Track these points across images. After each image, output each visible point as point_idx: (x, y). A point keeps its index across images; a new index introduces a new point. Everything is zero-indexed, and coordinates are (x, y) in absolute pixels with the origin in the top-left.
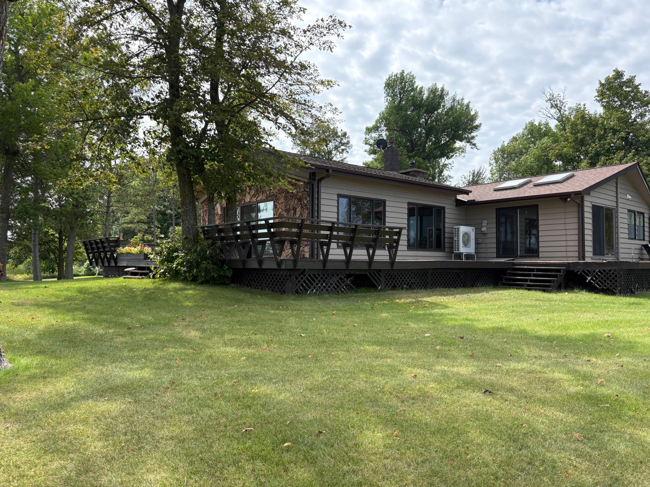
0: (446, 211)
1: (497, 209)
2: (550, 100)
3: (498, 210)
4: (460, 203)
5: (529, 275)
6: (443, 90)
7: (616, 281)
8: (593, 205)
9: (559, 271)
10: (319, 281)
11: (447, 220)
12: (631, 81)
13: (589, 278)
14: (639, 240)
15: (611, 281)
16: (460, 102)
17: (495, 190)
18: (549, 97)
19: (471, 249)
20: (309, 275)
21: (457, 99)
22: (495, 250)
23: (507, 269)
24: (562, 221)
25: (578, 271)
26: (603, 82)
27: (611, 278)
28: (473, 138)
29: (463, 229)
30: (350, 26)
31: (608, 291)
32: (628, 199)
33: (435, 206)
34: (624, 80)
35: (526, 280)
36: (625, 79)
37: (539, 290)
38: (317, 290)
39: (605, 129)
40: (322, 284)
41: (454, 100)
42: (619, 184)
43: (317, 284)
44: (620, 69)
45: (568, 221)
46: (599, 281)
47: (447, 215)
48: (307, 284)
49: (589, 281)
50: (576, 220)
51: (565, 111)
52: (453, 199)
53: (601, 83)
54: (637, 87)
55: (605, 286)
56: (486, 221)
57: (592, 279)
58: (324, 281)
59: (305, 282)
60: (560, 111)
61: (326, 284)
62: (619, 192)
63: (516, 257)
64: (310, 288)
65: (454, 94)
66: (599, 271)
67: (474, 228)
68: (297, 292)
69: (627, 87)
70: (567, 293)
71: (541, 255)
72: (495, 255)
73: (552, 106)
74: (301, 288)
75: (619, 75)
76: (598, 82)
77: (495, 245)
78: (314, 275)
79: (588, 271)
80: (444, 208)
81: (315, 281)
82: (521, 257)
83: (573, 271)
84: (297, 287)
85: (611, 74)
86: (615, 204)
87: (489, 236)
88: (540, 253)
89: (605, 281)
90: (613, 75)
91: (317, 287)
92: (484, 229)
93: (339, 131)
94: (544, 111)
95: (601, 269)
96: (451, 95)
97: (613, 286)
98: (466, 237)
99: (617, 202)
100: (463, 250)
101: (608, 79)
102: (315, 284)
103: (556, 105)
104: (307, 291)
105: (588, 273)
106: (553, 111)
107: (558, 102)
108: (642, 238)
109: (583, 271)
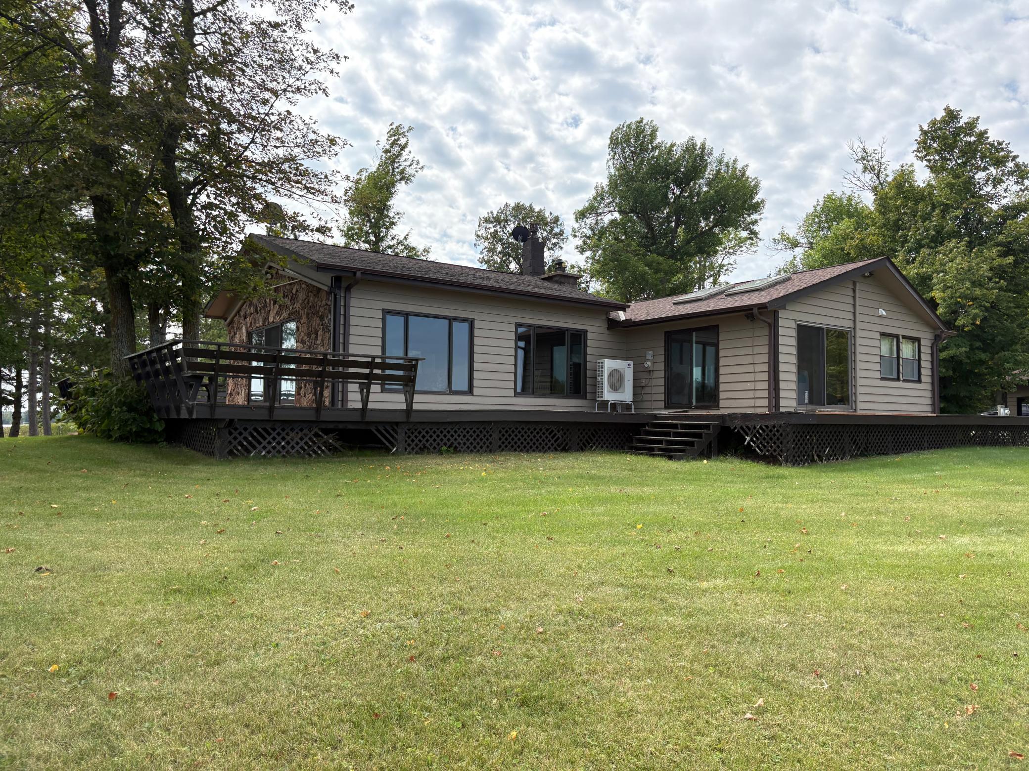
0: (589, 336)
1: (666, 333)
2: (863, 159)
3: (669, 336)
4: (613, 325)
5: (667, 434)
6: (703, 147)
7: (781, 443)
8: (799, 326)
9: (707, 427)
10: (274, 439)
11: (589, 351)
12: (971, 126)
13: (748, 439)
14: (904, 381)
15: (775, 443)
16: (731, 164)
17: (674, 304)
18: (860, 154)
19: (626, 395)
20: (256, 430)
21: (725, 161)
22: (662, 397)
23: (644, 425)
24: (749, 351)
25: (735, 428)
26: (926, 128)
27: (775, 439)
28: (755, 222)
29: (609, 364)
30: (345, 57)
31: (771, 459)
32: (881, 316)
33: (567, 329)
34: (961, 124)
35: (660, 442)
36: (962, 122)
37: (665, 456)
38: (269, 452)
39: (933, 204)
40: (279, 443)
41: (720, 162)
42: (857, 291)
43: (269, 443)
44: (952, 108)
45: (757, 350)
46: (761, 443)
47: (589, 343)
48: (250, 443)
49: (749, 443)
50: (766, 349)
51: (887, 176)
52: (604, 317)
53: (922, 130)
54: (982, 135)
55: (768, 451)
56: (651, 352)
57: (752, 440)
58: (283, 439)
59: (245, 439)
60: (878, 178)
61: (288, 443)
62: (857, 304)
63: (689, 406)
64: (254, 448)
65: (721, 152)
66: (761, 428)
67: (631, 363)
68: (231, 453)
69: (966, 135)
70: (705, 461)
71: (722, 403)
72: (662, 404)
73: (865, 169)
74: (240, 448)
75: (952, 115)
76: (918, 129)
77: (662, 390)
78: (265, 430)
79: (747, 427)
80: (585, 332)
81: (265, 439)
82: (697, 407)
83: (729, 427)
84: (231, 447)
85: (940, 114)
86: (850, 324)
87: (656, 374)
88: (721, 402)
89: (768, 443)
90: (943, 117)
91: (269, 448)
92: (648, 364)
93: (547, 214)
94: (851, 177)
95: (764, 423)
96: (716, 154)
97: (778, 450)
98: (616, 376)
99: (854, 321)
100: (609, 395)
101: (933, 123)
102: (264, 443)
103: (873, 168)
104: (249, 452)
105: (747, 430)
106: (868, 177)
107: (875, 163)
108: (916, 378)
109: (742, 428)
